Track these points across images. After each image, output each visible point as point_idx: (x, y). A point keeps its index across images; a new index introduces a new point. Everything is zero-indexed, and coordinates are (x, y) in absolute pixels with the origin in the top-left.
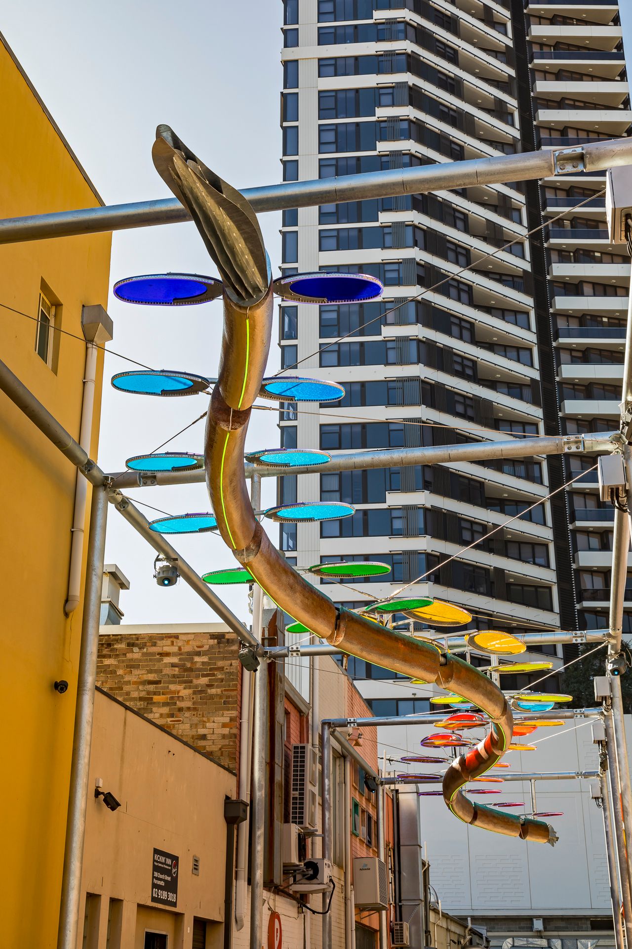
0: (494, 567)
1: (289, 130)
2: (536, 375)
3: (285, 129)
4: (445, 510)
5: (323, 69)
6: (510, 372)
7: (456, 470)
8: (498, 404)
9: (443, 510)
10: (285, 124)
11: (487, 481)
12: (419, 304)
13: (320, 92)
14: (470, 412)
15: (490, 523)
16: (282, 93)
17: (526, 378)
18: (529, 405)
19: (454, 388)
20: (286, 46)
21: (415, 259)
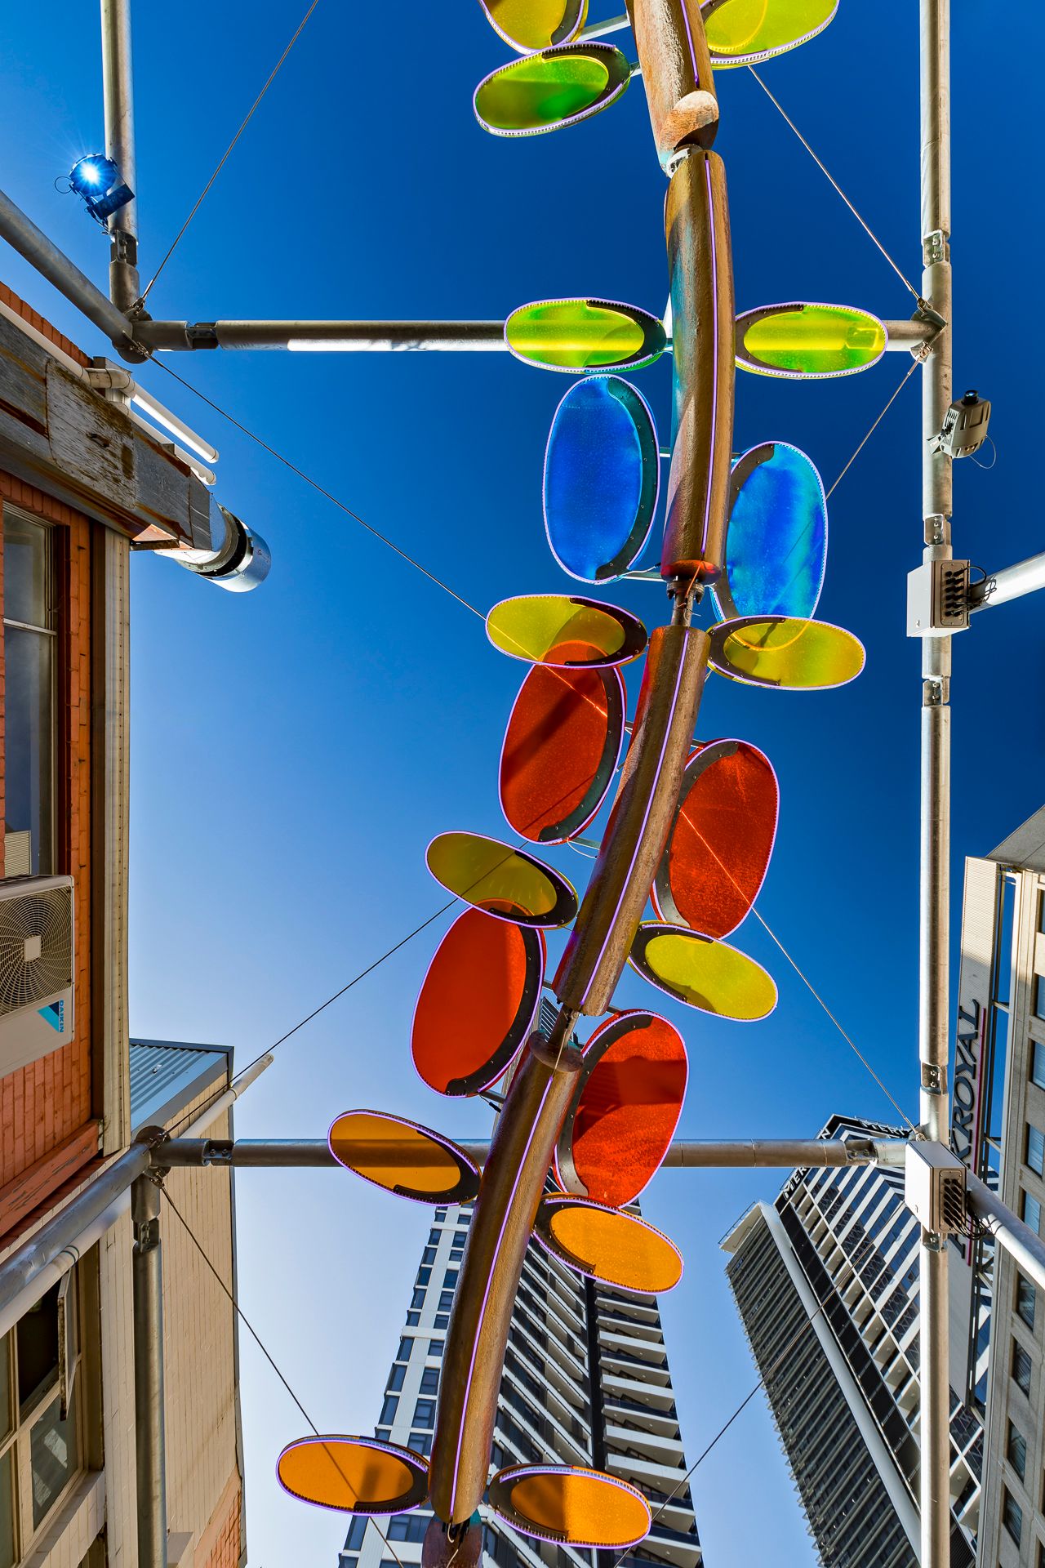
1: (390, 1400)
3: (387, 1397)
5: (433, 1349)
10: (389, 1393)
13: (426, 1368)
16: (394, 1364)
20: (407, 1324)
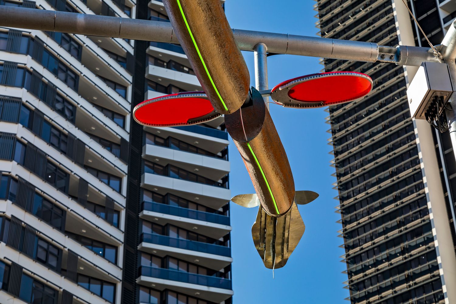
0: (64, 290)
2: (127, 137)
4: (25, 223)
6: (104, 126)
7: (42, 191)
8: (90, 148)
9: (23, 223)
11: (69, 210)
12: (31, 41)
14: (63, 146)
15: (66, 248)
17: (118, 136)
18: (117, 158)
19: (52, 120)
21: (35, 3)
